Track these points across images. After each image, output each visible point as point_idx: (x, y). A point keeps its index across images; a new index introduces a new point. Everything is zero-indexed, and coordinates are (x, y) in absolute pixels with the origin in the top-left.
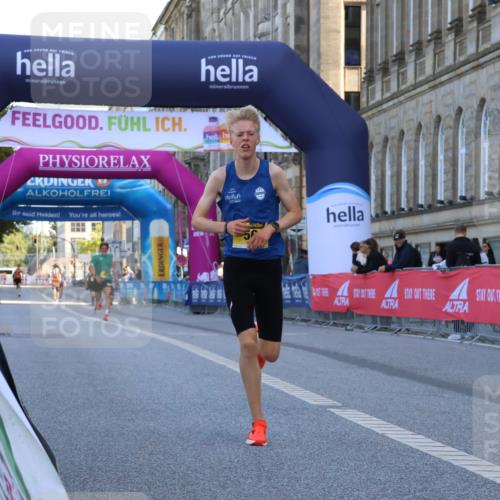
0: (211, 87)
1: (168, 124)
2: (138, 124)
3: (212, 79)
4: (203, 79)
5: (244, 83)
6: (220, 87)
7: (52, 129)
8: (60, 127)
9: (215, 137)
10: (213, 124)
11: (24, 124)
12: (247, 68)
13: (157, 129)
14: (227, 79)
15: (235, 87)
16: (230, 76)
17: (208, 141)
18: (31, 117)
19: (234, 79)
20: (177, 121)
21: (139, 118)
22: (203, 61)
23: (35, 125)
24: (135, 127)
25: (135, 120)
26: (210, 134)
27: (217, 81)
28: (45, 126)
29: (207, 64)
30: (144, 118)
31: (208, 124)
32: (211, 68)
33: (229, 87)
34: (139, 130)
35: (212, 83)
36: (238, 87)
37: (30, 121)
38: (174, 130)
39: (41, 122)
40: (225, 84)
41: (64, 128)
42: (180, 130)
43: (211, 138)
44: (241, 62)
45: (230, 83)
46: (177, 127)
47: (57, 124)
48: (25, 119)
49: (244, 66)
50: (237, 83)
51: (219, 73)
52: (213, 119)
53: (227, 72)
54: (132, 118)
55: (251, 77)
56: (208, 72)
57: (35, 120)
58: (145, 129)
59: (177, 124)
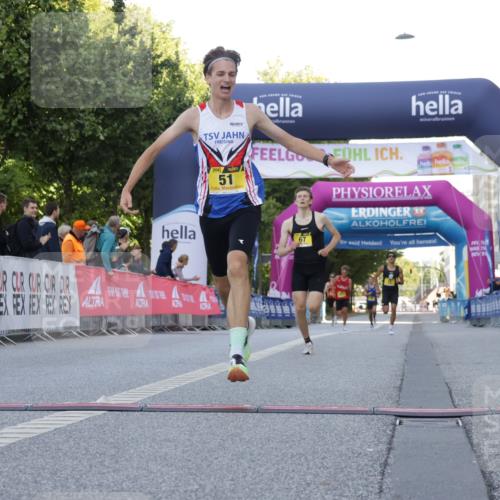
0: (421, 120)
1: (387, 154)
2: (360, 154)
3: (422, 113)
4: (414, 113)
5: (450, 115)
6: (429, 120)
7: (286, 161)
8: (293, 159)
9: (428, 163)
10: (427, 152)
11: (262, 158)
12: (453, 102)
13: (377, 159)
14: (435, 113)
15: (443, 119)
16: (437, 110)
17: (422, 167)
18: (268, 152)
19: (441, 113)
20: (394, 151)
21: (360, 150)
22: (414, 98)
23: (271, 159)
24: (358, 158)
25: (357, 152)
26: (424, 160)
27: (426, 115)
28: (280, 159)
29: (417, 100)
30: (365, 150)
31: (422, 152)
32: (421, 104)
33: (437, 119)
34: (361, 159)
35: (422, 117)
36: (446, 119)
37: (267, 156)
38: (391, 158)
39: (276, 157)
40: (433, 117)
41: (296, 161)
42: (397, 158)
43: (424, 164)
44: (447, 97)
45: (438, 115)
46: (394, 157)
47: (290, 157)
48: (262, 154)
49: (450, 101)
50: (444, 116)
51: (428, 107)
52: (426, 148)
53: (435, 106)
54: (355, 150)
55: (456, 110)
56: (418, 107)
57: (271, 154)
58: (367, 159)
59: (394, 153)
